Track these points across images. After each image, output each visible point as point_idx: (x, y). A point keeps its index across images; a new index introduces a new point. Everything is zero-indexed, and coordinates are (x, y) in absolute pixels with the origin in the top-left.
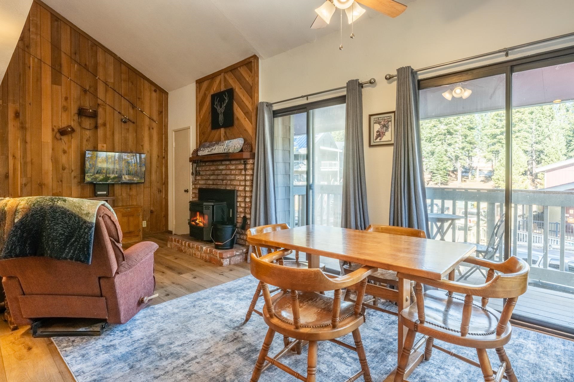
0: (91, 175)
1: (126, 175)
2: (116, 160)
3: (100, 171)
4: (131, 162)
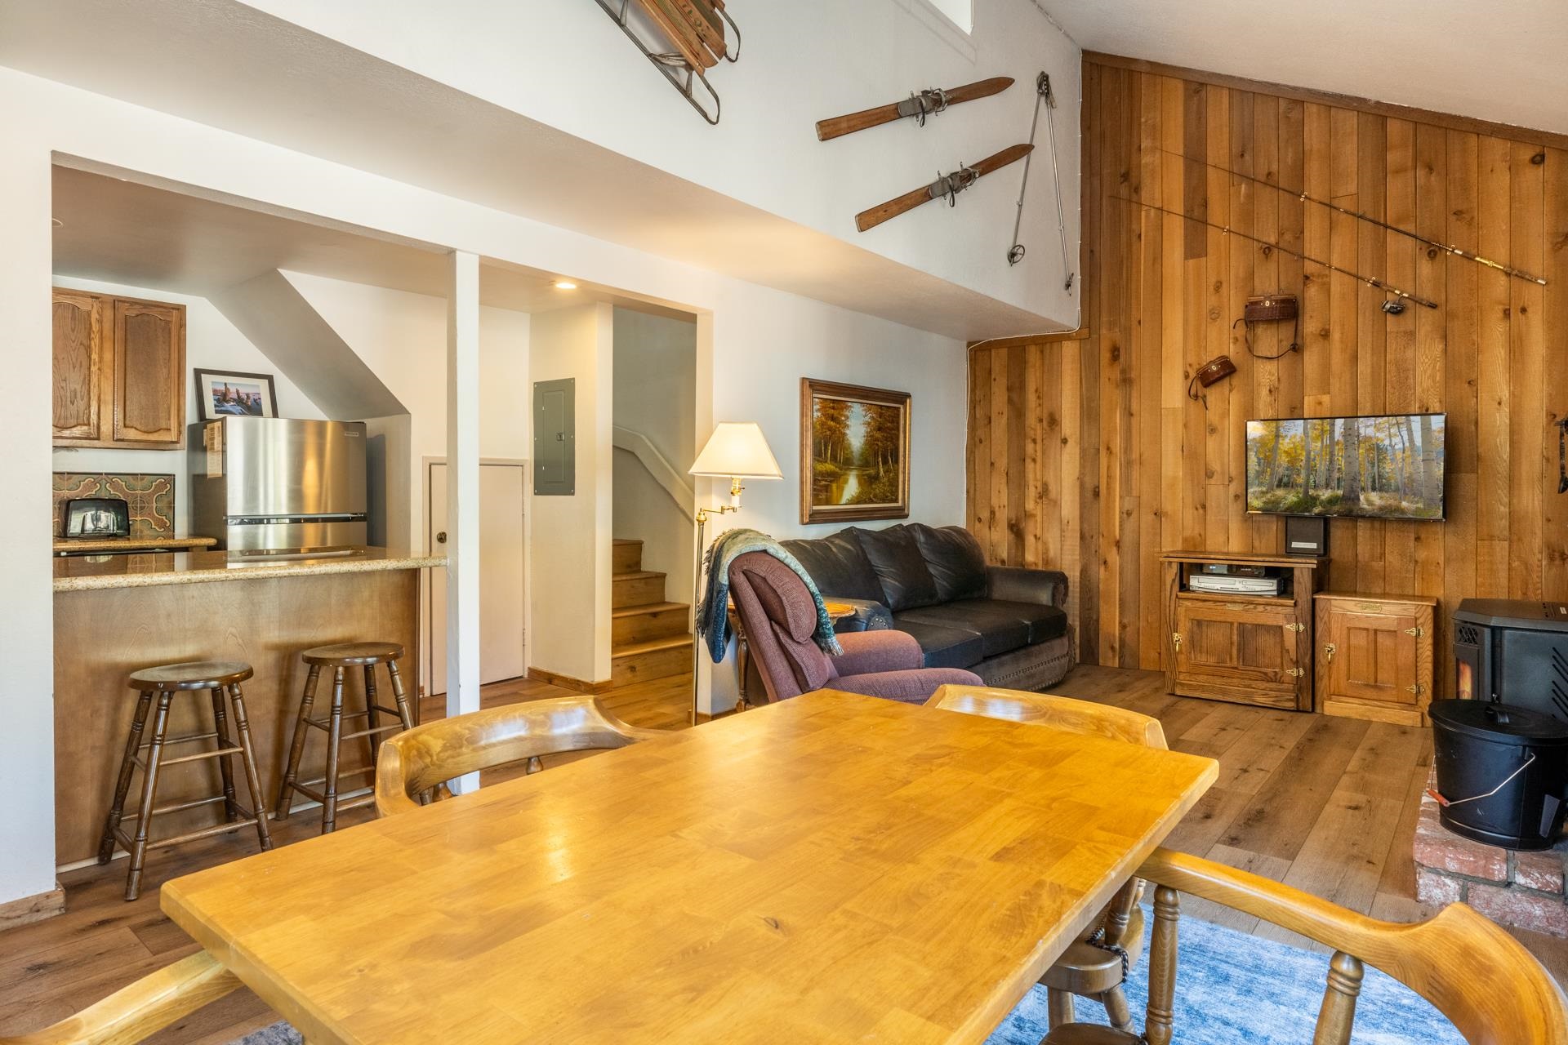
0: (1263, 493)
1: (1374, 489)
2: (1338, 443)
3: (1289, 479)
4: (1391, 445)
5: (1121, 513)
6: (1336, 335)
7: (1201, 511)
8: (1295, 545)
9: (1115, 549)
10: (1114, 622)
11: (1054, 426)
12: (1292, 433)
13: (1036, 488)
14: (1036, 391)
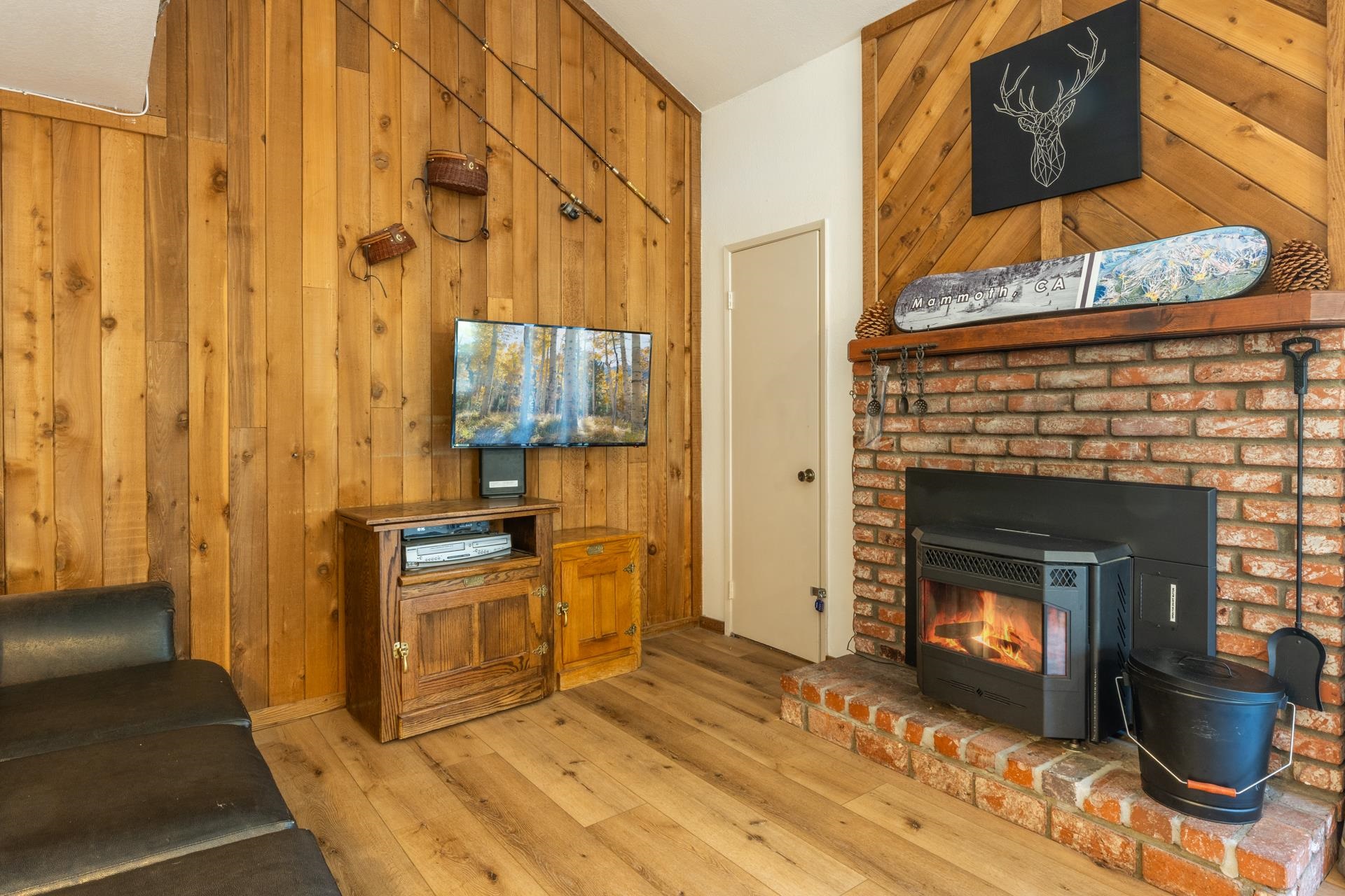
0: (474, 418)
1: (590, 413)
2: (559, 358)
3: (506, 401)
4: (607, 363)
5: (232, 457)
6: (518, 230)
7: (365, 447)
8: (493, 485)
9: (221, 521)
10: (222, 647)
11: (79, 293)
12: (511, 341)
13: (36, 414)
14: (34, 213)
